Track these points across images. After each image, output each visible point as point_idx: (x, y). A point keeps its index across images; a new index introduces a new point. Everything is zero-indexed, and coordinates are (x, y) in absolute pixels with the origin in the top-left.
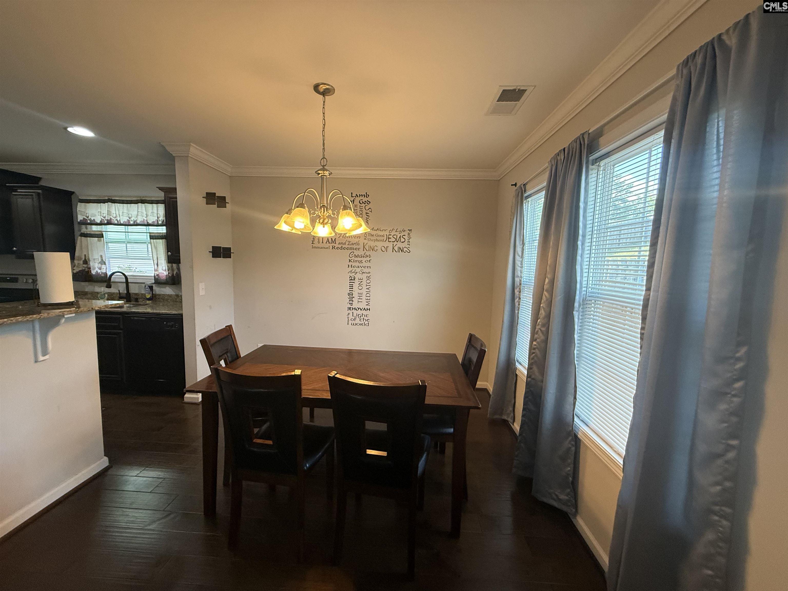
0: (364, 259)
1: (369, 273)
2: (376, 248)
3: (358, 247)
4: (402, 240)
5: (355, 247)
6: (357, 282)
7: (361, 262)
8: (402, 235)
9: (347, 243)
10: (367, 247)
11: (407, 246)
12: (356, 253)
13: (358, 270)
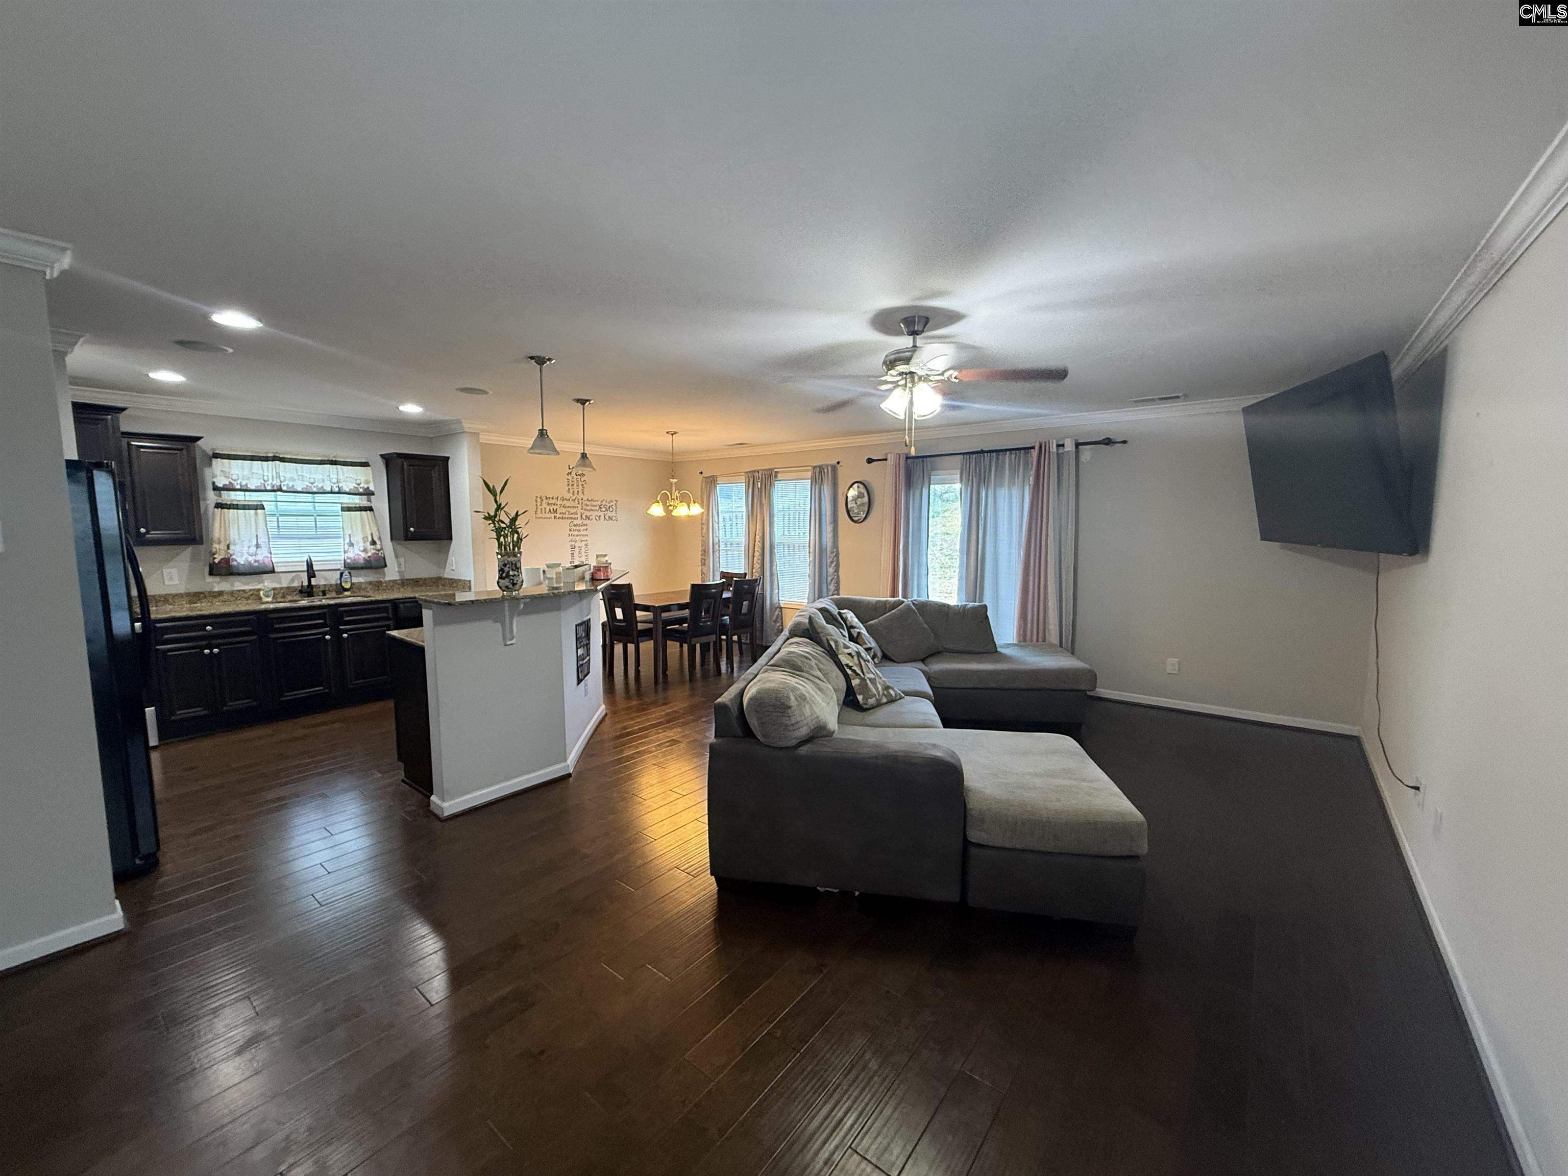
0: (582, 528)
1: (587, 541)
2: (591, 517)
3: (576, 516)
4: (611, 509)
5: (573, 516)
6: (577, 549)
7: (579, 531)
8: (610, 505)
9: (567, 513)
10: (584, 516)
11: (615, 515)
12: (575, 522)
13: (578, 538)
